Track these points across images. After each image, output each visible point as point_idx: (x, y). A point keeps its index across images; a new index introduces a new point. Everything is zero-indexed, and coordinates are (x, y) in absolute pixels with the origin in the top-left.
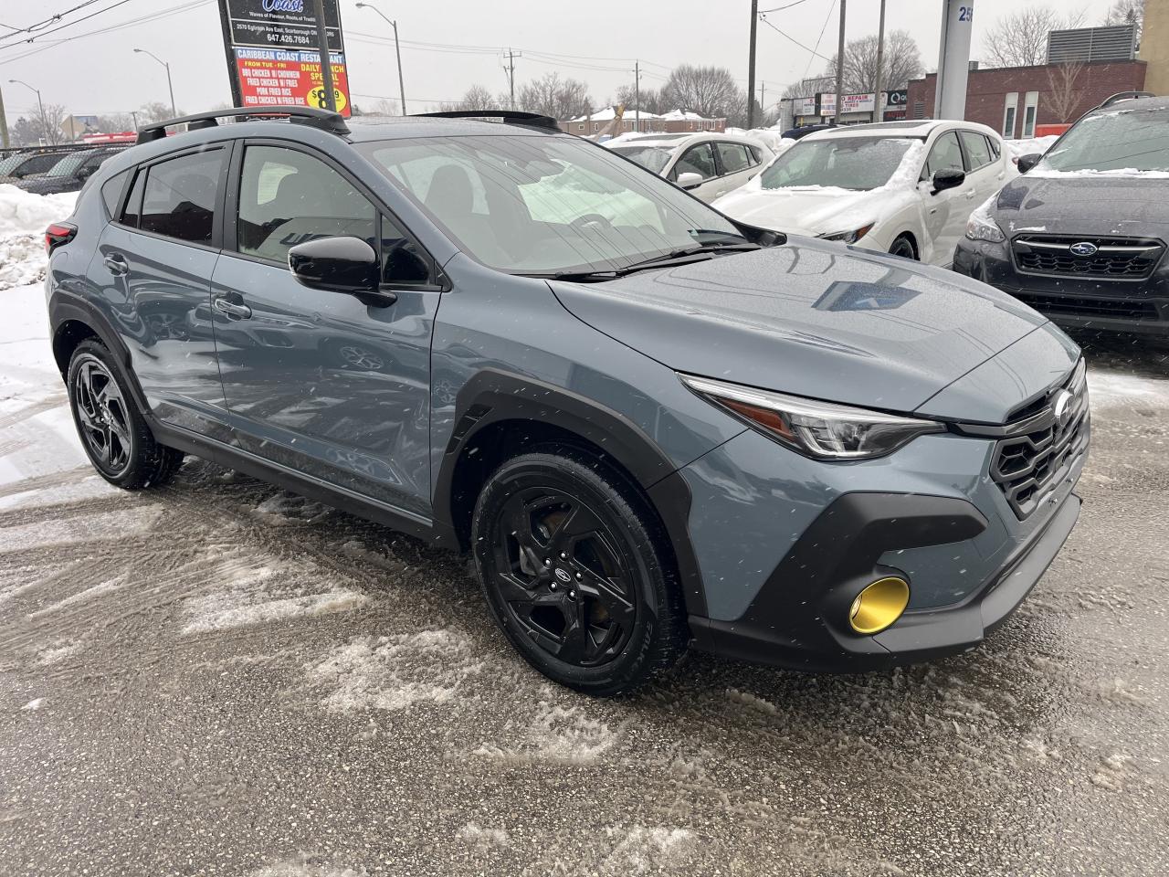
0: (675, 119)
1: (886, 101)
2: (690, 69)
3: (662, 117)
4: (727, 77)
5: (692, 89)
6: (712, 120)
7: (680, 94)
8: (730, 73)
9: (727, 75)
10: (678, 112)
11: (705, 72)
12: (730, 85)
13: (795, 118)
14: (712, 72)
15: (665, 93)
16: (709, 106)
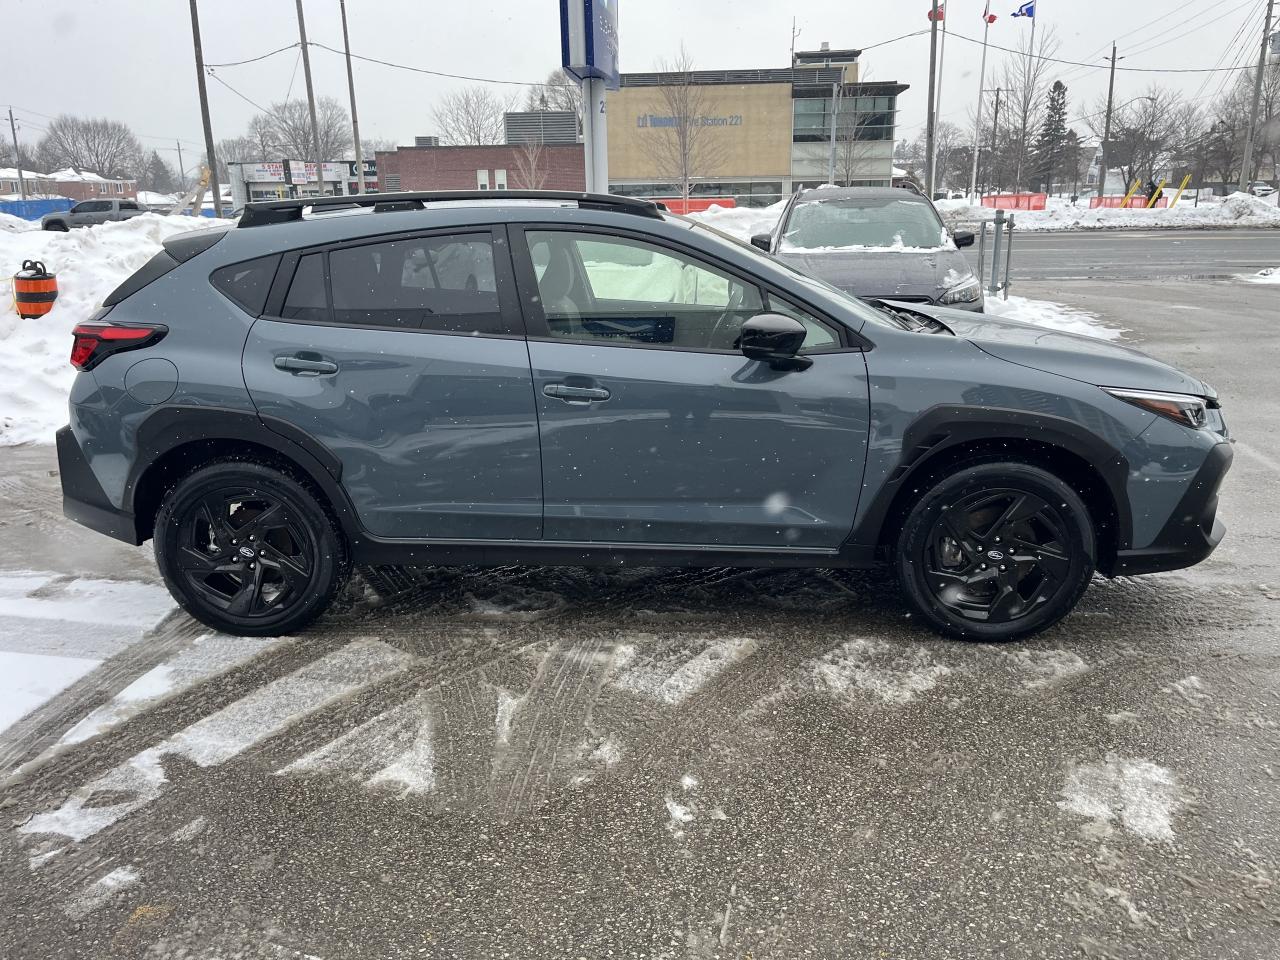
0: (69, 179)
1: (349, 171)
2: (74, 120)
3: (51, 176)
4: (126, 131)
5: (81, 144)
6: (118, 182)
7: (65, 150)
8: (128, 128)
9: (125, 130)
10: (71, 171)
11: (96, 124)
12: (131, 142)
13: (248, 185)
14: (105, 126)
15: (43, 147)
16: (107, 164)
